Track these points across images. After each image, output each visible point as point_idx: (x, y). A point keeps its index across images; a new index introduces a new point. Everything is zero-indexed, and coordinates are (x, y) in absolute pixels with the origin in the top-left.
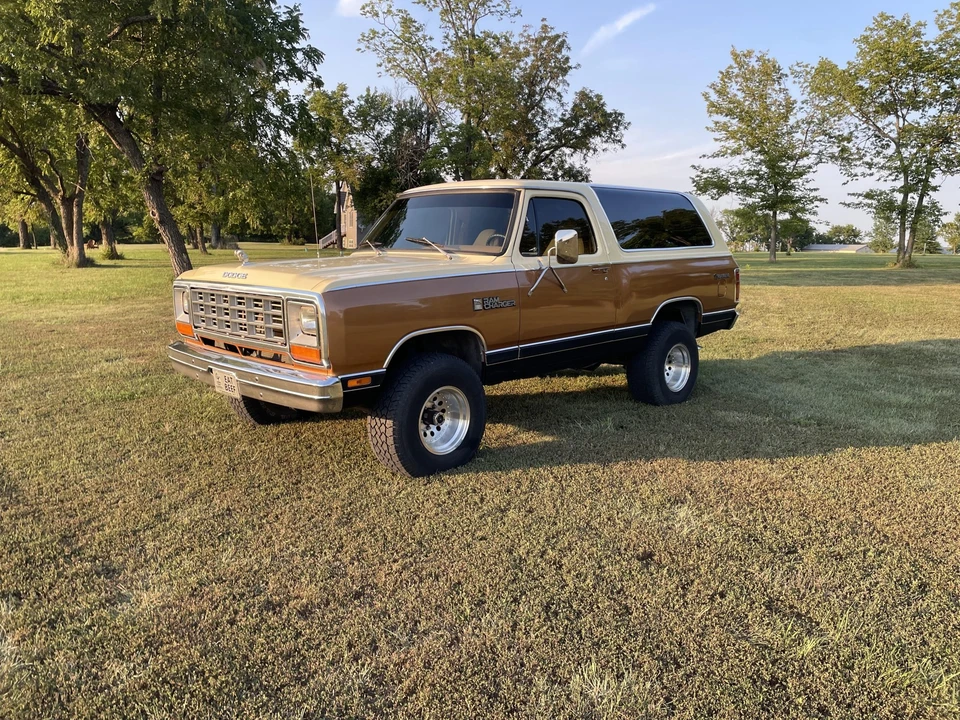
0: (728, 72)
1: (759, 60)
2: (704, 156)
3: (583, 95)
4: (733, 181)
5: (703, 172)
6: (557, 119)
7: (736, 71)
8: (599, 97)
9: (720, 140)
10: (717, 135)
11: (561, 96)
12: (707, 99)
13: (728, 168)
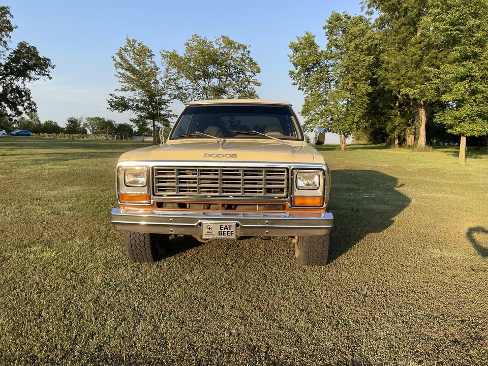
0: (125, 48)
1: (139, 45)
2: (117, 90)
3: (22, 45)
4: (132, 103)
5: (116, 98)
6: (5, 57)
7: (129, 48)
8: (35, 48)
9: (122, 82)
10: (121, 79)
11: (6, 44)
12: (114, 60)
13: (129, 98)
